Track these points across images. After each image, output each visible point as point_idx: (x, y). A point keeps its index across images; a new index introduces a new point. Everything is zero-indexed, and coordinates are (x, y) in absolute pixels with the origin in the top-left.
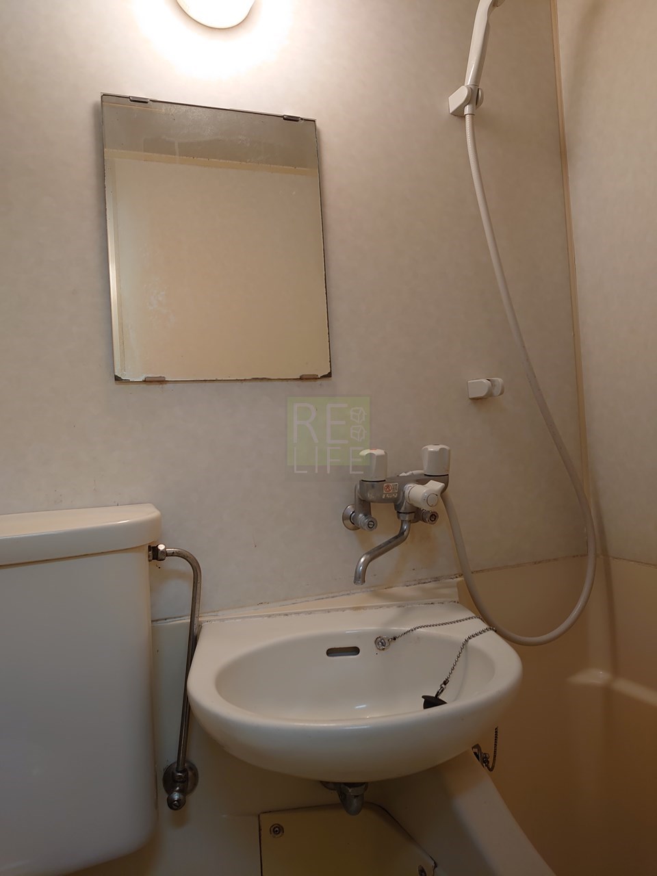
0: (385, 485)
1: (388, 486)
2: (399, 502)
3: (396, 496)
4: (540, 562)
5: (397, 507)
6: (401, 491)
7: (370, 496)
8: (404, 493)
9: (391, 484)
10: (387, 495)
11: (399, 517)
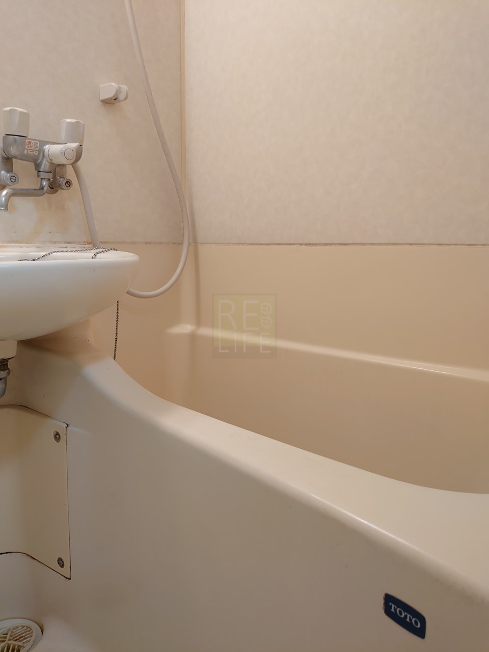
0: (27, 141)
1: (30, 143)
2: (39, 161)
3: (37, 154)
4: (149, 243)
5: (37, 166)
6: (41, 151)
7: (13, 151)
8: (44, 152)
9: (33, 142)
10: (29, 152)
11: (38, 176)
